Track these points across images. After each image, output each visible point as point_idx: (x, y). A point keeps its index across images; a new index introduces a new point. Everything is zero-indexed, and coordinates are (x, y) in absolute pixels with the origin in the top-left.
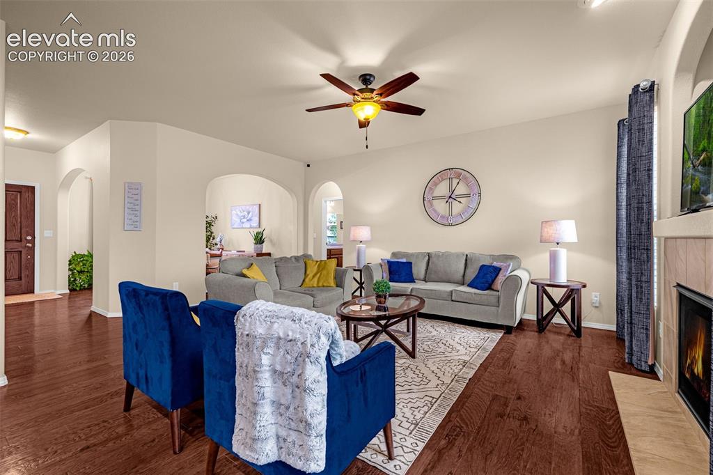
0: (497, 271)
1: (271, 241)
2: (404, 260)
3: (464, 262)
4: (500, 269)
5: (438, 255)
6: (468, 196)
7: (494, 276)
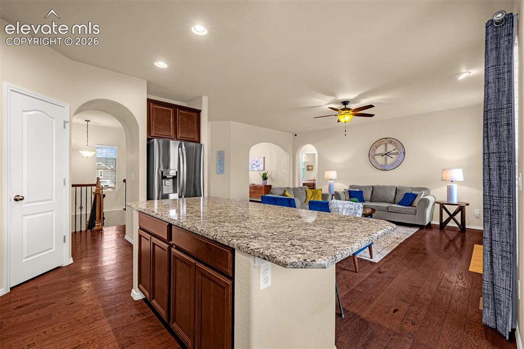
0: (415, 196)
1: (271, 178)
2: (358, 190)
3: (394, 191)
4: (417, 195)
5: (379, 187)
6: (397, 154)
7: (413, 199)
